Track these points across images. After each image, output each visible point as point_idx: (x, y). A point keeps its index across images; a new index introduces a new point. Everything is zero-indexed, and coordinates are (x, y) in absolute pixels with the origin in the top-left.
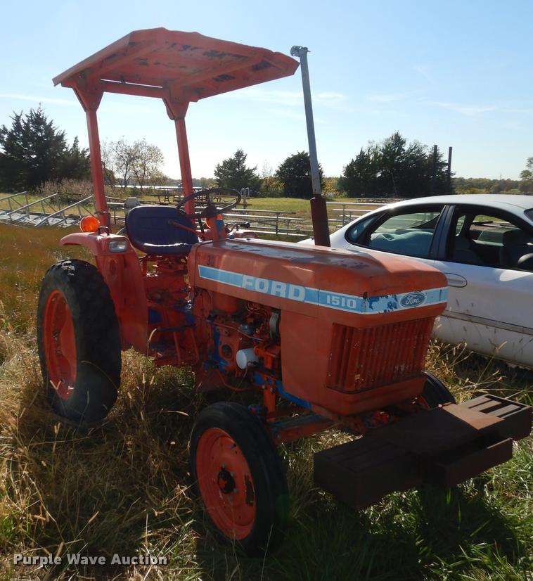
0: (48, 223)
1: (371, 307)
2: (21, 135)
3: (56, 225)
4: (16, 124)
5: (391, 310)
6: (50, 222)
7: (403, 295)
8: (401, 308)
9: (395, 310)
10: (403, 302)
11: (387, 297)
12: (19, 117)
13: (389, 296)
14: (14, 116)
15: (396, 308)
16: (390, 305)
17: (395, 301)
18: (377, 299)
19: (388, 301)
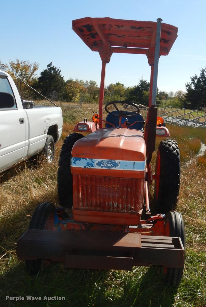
0: (187, 125)
1: (75, 163)
2: (204, 80)
3: (191, 126)
4: (202, 74)
5: (88, 167)
6: (188, 124)
7: (98, 160)
8: (97, 167)
9: (91, 168)
10: (99, 164)
11: (86, 159)
12: (204, 70)
13: (88, 159)
14: (202, 70)
15: (92, 166)
16: (88, 164)
17: (92, 163)
18: (80, 159)
19: (86, 162)
